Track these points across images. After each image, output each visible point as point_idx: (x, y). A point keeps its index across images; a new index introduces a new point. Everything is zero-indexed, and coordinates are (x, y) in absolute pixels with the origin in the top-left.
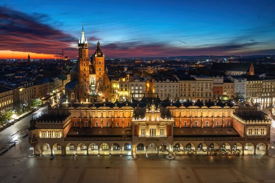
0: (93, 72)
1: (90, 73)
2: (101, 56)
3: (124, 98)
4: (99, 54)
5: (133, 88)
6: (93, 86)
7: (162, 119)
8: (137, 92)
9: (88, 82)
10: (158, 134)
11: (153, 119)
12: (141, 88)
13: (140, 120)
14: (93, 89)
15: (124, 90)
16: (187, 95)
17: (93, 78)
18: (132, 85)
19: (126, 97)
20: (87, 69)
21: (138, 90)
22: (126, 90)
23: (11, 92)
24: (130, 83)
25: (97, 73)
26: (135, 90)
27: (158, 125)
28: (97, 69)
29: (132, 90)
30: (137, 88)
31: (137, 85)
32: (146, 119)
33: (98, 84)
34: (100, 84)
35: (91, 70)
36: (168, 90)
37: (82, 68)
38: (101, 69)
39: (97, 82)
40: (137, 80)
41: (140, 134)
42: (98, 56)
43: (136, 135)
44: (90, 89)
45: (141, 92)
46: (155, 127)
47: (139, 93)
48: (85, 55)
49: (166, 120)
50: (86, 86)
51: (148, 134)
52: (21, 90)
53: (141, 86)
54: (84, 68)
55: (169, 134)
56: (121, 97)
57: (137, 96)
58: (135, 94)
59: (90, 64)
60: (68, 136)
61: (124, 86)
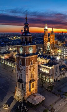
1: (48, 41)
2: (53, 34)
3: (59, 53)
8: (64, 51)
9: (47, 45)
12: (66, 49)
14: (48, 48)
15: (59, 50)
17: (49, 43)
18: (62, 48)
19: (60, 53)
20: (47, 39)
25: (51, 41)
26: (64, 50)
28: (51, 39)
30: (64, 49)
34: (52, 46)
39: (50, 45)
42: (51, 34)
43: (15, 62)
45: (66, 51)
47: (65, 52)
48: (46, 34)
53: (66, 48)
54: (45, 39)
56: (58, 53)
57: (64, 53)
58: (64, 52)
59: (49, 37)
60: (7, 59)
61: (59, 48)
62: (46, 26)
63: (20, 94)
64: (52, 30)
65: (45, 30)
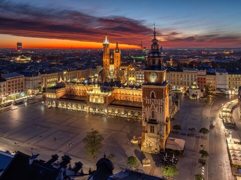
1: (110, 63)
2: (118, 52)
3: (132, 82)
4: (117, 51)
5: (138, 75)
6: (111, 72)
7: (101, 93)
8: (140, 78)
9: (109, 70)
10: (99, 101)
11: (96, 93)
12: (143, 75)
13: (90, 92)
14: (112, 75)
15: (132, 76)
16: (176, 83)
17: (112, 67)
18: (137, 73)
19: (133, 81)
20: (108, 61)
23: (57, 74)
25: (115, 64)
26: (139, 77)
27: (99, 96)
28: (115, 61)
30: (141, 75)
31: (140, 73)
32: (93, 92)
33: (116, 72)
35: (111, 62)
37: (104, 60)
38: (118, 61)
39: (115, 70)
40: (140, 70)
41: (90, 100)
42: (116, 52)
43: (89, 100)
44: (110, 75)
46: (97, 97)
47: (142, 80)
48: (106, 52)
49: (103, 93)
50: (107, 72)
51: (94, 101)
52: (65, 73)
54: (106, 60)
55: (105, 102)
56: (130, 81)
57: (140, 81)
58: (139, 79)
59: (111, 57)
60: (61, 98)
61: (132, 74)
62: (106, 39)
63: (153, 141)
64: (117, 45)
65: (104, 45)
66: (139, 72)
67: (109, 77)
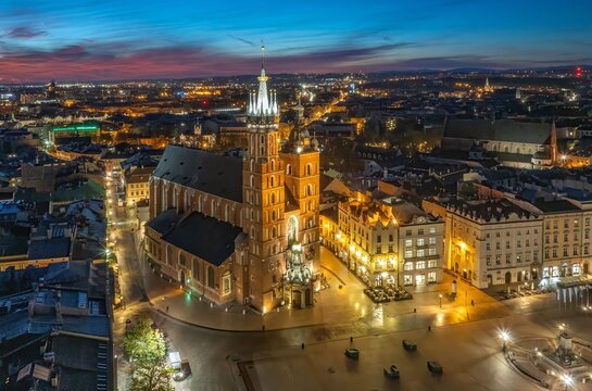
0: (292, 202)
1: (288, 207)
2: (311, 148)
3: (384, 275)
5: (409, 242)
6: (297, 247)
8: (421, 253)
9: (281, 237)
12: (432, 240)
14: (296, 258)
15: (385, 250)
16: (560, 253)
17: (293, 223)
18: (409, 234)
19: (391, 271)
21: (426, 247)
22: (391, 251)
24: (403, 230)
25: (303, 202)
26: (417, 247)
28: (302, 190)
29: (409, 248)
30: (421, 242)
31: (421, 233)
33: (305, 239)
34: (309, 238)
36: (514, 244)
38: (310, 189)
39: (303, 231)
40: (421, 220)
44: (287, 260)
45: (431, 252)
47: (426, 258)
50: (277, 250)
53: (432, 234)
54: (273, 192)
56: (377, 272)
57: (421, 265)
58: (415, 259)
61: (385, 240)
66: (415, 229)
67: (283, 270)
